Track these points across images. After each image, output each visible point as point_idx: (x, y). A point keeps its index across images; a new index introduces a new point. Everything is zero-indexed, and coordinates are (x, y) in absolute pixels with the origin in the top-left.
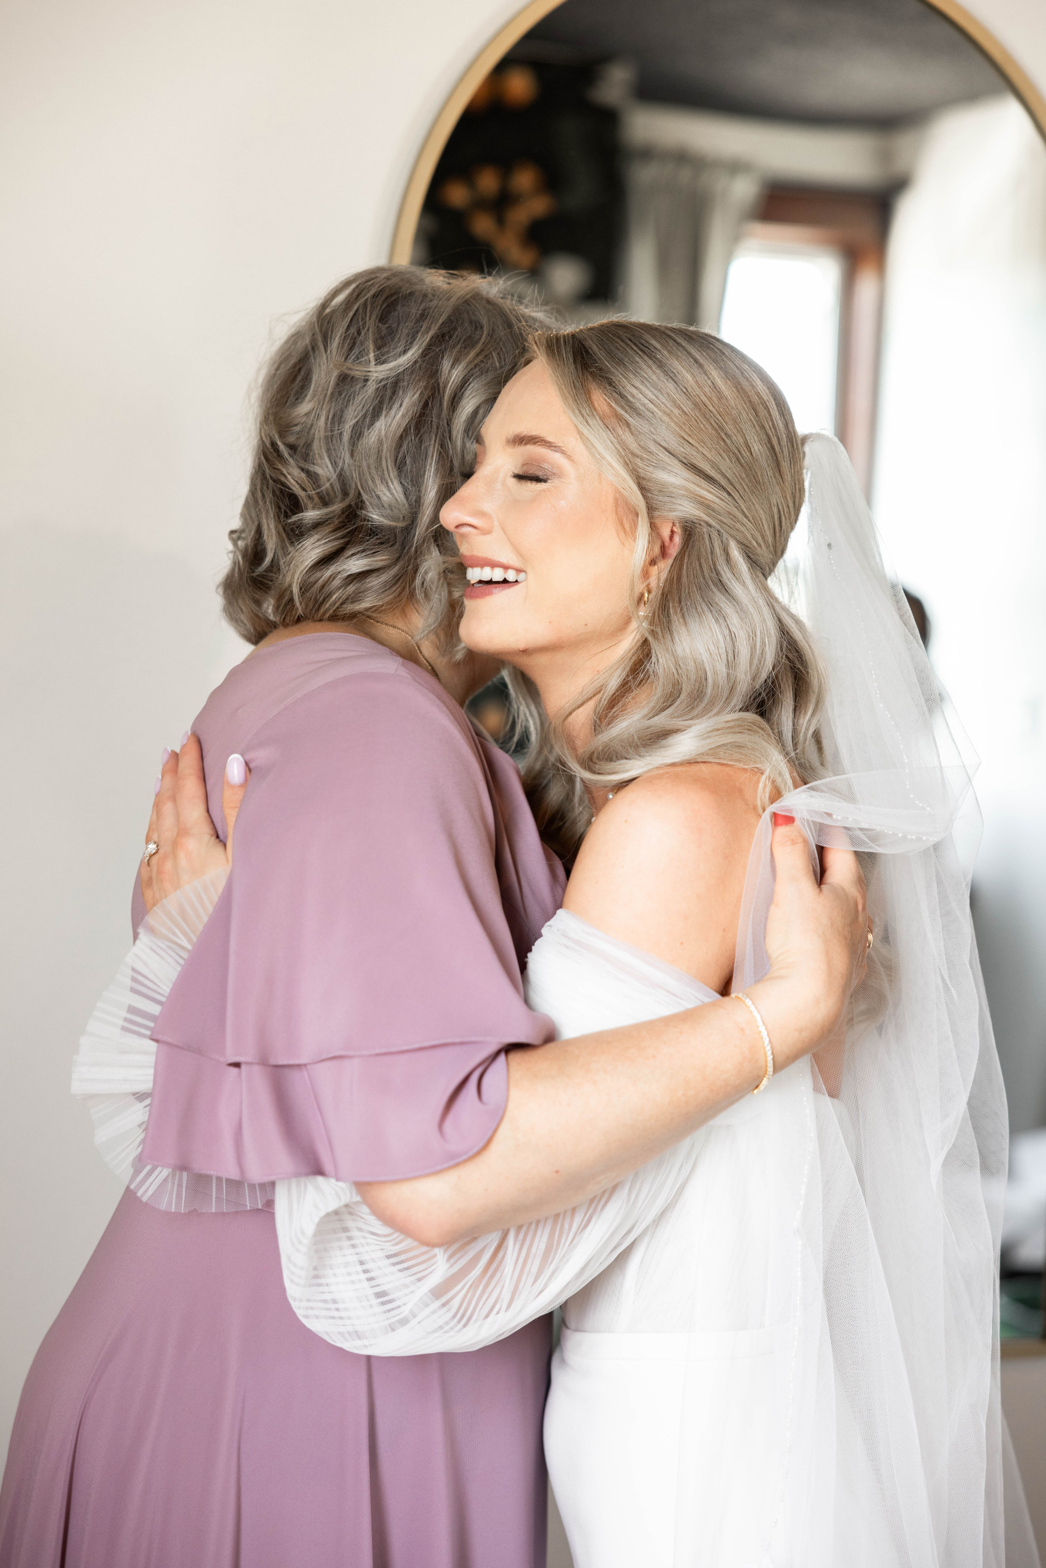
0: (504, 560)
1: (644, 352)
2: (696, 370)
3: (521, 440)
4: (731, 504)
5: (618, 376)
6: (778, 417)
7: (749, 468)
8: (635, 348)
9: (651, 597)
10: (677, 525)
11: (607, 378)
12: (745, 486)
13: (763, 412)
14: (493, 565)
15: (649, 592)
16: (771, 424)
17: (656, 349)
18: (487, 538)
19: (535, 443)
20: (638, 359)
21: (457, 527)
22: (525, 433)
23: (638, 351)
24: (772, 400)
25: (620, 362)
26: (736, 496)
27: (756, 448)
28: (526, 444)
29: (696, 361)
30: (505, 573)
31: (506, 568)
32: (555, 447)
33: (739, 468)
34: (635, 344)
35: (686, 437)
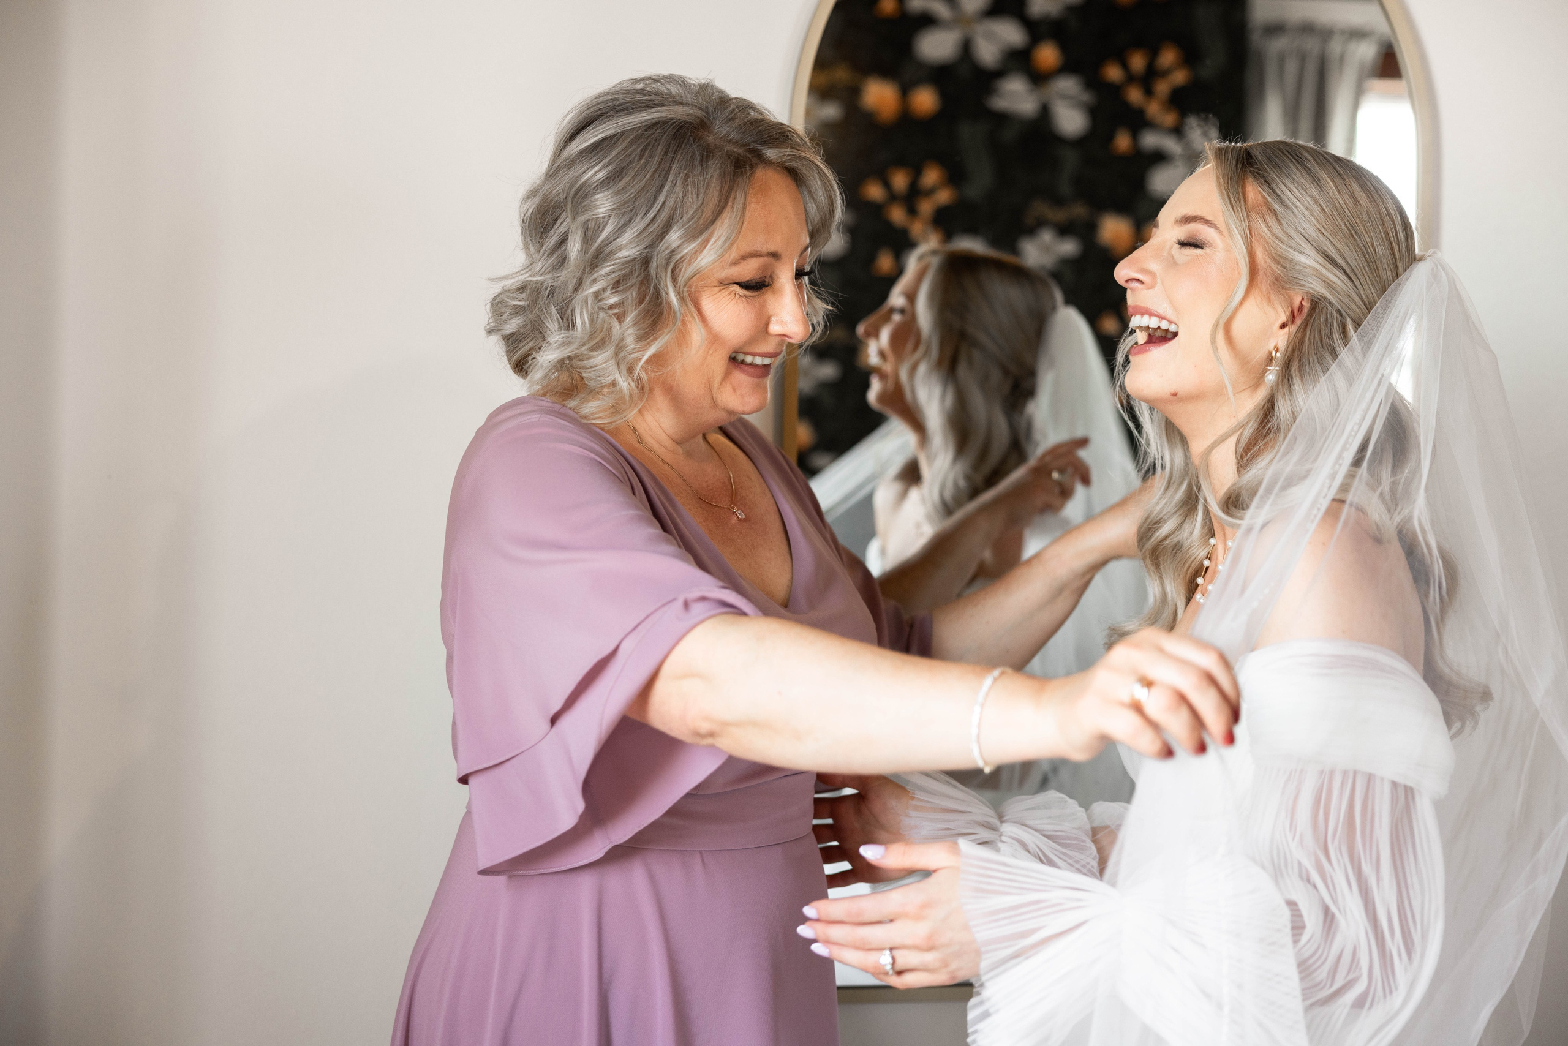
0: (1161, 311)
1: (1298, 162)
2: (1338, 181)
3: (1188, 220)
4: (1351, 288)
5: (1273, 175)
6: (1401, 231)
7: (1371, 263)
8: (1290, 157)
9: (1278, 355)
10: (1306, 300)
11: (1264, 177)
12: (1366, 276)
13: (1389, 224)
14: (1151, 314)
15: (1277, 351)
16: (1394, 234)
17: (1307, 160)
18: (1151, 292)
19: (1196, 221)
20: (1291, 166)
21: (1127, 281)
22: (1190, 214)
23: (1293, 160)
24: (1398, 215)
25: (1277, 166)
26: (1357, 283)
27: (1380, 250)
28: (1190, 222)
29: (1340, 175)
30: (1160, 322)
31: (1161, 318)
32: (1211, 223)
33: (1364, 261)
34: (1291, 155)
35: (1323, 230)
